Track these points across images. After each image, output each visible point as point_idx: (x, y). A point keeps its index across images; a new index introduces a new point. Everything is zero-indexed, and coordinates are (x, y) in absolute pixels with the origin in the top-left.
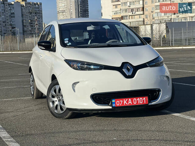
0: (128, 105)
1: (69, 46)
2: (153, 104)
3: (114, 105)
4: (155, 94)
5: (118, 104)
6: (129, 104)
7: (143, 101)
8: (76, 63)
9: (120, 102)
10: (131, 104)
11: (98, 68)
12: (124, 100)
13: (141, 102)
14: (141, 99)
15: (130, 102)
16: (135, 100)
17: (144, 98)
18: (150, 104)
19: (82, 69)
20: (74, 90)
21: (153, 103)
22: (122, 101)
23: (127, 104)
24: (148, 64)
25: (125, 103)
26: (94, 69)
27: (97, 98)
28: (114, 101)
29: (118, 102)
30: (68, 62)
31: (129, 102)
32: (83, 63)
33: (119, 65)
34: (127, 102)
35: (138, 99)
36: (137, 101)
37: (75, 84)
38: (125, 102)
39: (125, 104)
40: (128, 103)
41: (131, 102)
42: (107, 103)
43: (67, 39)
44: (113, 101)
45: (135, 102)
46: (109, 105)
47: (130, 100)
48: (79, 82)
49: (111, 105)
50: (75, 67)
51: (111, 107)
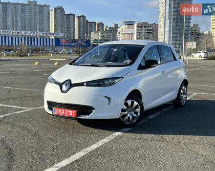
2: (82, 118)
9: (57, 111)
14: (71, 112)
17: (74, 112)
18: (79, 117)
33: (62, 81)
34: (61, 112)
36: (68, 113)
38: (60, 111)
39: (59, 113)
45: (66, 113)
47: (63, 110)
51: (51, 113)
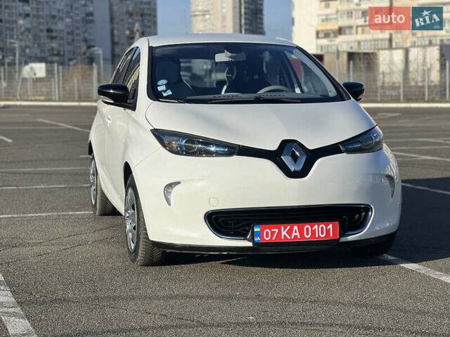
0: (291, 239)
1: (167, 97)
2: (350, 240)
3: (257, 239)
4: (358, 215)
5: (267, 237)
6: (293, 237)
7: (328, 231)
8: (175, 138)
9: (273, 233)
10: (299, 237)
11: (224, 151)
12: (283, 228)
13: (322, 233)
14: (322, 228)
15: (296, 232)
16: (307, 228)
17: (331, 226)
18: (343, 239)
19: (188, 152)
20: (168, 201)
21: (350, 238)
22: (277, 230)
23: (289, 238)
24: (344, 146)
25: (285, 236)
26: (218, 154)
27: (219, 221)
28: (259, 230)
29: (267, 233)
30: (159, 135)
31: (294, 234)
32: (191, 139)
33: (273, 146)
34: (290, 233)
35: (316, 227)
36: (313, 232)
37: (170, 186)
38: (284, 233)
39: (283, 238)
40: (291, 236)
41: (298, 234)
42: (241, 234)
43: (165, 82)
44: (257, 229)
45: (308, 234)
46: (245, 239)
47: (296, 228)
48: (179, 183)
49: (252, 240)
50: (172, 147)
51: (250, 244)
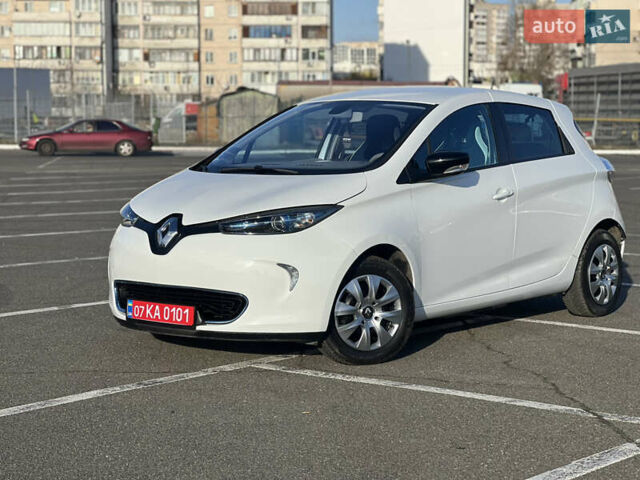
0: (153, 319)
3: (130, 314)
7: (184, 315)
9: (141, 309)
10: (159, 318)
12: (148, 306)
13: (179, 317)
15: (157, 312)
18: (200, 328)
22: (143, 308)
23: (151, 317)
28: (131, 305)
29: (137, 309)
31: (155, 314)
35: (174, 309)
36: (171, 314)
39: (147, 316)
45: (166, 317)
47: (157, 307)
49: (125, 313)
51: (124, 318)
